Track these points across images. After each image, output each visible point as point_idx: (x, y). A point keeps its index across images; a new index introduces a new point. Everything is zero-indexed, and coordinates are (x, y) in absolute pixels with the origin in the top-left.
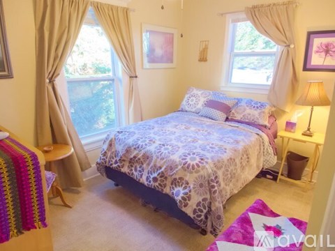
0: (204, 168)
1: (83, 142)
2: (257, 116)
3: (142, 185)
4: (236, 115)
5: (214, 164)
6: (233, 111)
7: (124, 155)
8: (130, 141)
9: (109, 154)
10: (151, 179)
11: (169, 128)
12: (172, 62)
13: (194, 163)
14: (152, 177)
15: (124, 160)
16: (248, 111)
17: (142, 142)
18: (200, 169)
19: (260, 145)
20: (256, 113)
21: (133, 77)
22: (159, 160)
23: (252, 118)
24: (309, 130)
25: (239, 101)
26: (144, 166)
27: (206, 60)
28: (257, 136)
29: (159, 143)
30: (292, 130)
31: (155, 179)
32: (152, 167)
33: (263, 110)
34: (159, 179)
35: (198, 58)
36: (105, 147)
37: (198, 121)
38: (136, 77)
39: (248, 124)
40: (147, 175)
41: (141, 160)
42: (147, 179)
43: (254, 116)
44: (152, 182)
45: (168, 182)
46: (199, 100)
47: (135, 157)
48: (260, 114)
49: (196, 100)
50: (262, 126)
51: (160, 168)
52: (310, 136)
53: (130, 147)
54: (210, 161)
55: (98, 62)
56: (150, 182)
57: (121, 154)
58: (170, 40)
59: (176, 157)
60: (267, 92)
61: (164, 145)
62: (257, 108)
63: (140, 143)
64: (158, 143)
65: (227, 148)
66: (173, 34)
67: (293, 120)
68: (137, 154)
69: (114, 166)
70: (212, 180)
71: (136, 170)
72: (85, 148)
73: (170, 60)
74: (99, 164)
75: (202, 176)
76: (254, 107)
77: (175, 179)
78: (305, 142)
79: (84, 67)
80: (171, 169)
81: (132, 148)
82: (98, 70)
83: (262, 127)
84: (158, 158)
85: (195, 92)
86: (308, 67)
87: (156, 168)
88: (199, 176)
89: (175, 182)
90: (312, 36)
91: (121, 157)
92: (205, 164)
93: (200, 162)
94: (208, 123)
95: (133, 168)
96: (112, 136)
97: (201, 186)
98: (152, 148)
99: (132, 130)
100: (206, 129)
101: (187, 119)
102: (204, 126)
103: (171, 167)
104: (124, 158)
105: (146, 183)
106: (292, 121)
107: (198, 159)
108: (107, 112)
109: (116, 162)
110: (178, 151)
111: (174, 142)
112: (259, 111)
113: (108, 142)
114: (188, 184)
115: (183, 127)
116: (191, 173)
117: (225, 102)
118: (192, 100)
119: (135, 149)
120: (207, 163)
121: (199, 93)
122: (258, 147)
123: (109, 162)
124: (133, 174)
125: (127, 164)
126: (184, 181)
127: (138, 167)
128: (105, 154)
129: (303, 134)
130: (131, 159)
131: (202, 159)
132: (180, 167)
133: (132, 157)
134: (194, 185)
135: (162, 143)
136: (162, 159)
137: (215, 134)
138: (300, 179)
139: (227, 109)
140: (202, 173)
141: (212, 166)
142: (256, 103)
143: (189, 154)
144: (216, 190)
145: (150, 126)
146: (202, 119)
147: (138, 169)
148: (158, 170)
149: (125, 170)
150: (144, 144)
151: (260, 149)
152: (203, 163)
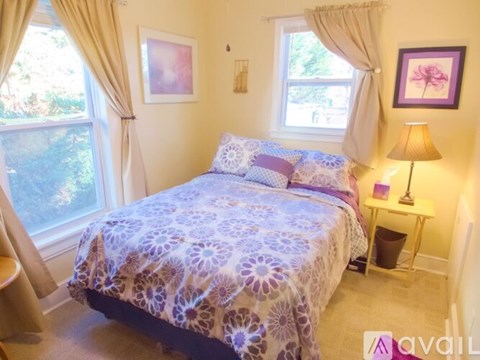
0: (284, 287)
1: (38, 244)
2: (334, 177)
3: (165, 323)
4: (301, 177)
5: (299, 275)
6: (297, 171)
7: (124, 268)
8: (135, 241)
9: (93, 267)
10: (183, 314)
11: (202, 206)
12: (191, 93)
13: (266, 278)
14: (184, 309)
15: (124, 278)
16: (320, 170)
17: (158, 241)
18: (278, 289)
19: (346, 225)
20: (332, 173)
21: (127, 118)
22: (196, 277)
23: (327, 181)
24: (408, 195)
25: (304, 155)
26: (167, 287)
27: (245, 91)
28: (341, 212)
29: (192, 240)
30: (384, 197)
31: (191, 314)
32: (183, 290)
33: (342, 168)
34: (200, 312)
35: (231, 87)
36: (84, 253)
37: (246, 190)
38: (133, 118)
39: (323, 190)
40: (173, 305)
41: (160, 276)
42: (175, 312)
43: (329, 177)
44: (185, 319)
45: (218, 318)
46: (243, 155)
47: (146, 272)
48: (338, 174)
49: (237, 154)
50: (342, 192)
51: (201, 292)
52: (411, 204)
53: (134, 253)
54: (291, 271)
55: (56, 91)
56: (181, 318)
57: (116, 266)
58: (186, 57)
59: (230, 270)
60: (342, 140)
61: (202, 245)
62: (333, 165)
63: (154, 243)
64: (190, 240)
65: (309, 239)
66: (190, 47)
67: (385, 181)
68: (152, 266)
69: (105, 289)
70: (300, 309)
71: (149, 295)
72: (43, 255)
73: (189, 90)
74: (74, 286)
75: (282, 303)
76: (328, 164)
77: (232, 313)
78: (405, 214)
79: (32, 100)
80: (224, 293)
81: (141, 255)
82: (57, 104)
83: (344, 195)
84: (194, 272)
85: (234, 141)
86: (400, 102)
87: (191, 292)
88: (277, 304)
89: (231, 318)
90: (405, 55)
91: (118, 273)
92: (285, 279)
93: (275, 276)
94: (262, 193)
95: (144, 293)
96: (96, 233)
97: (283, 321)
98: (180, 253)
99: (134, 217)
100: (262, 204)
101: (228, 187)
102: (257, 197)
103: (222, 289)
104: (123, 274)
105: (172, 320)
106: (382, 183)
107: (271, 271)
108: (76, 173)
109: (108, 282)
110: (229, 255)
111: (218, 237)
112: (335, 170)
113: (88, 243)
114: (258, 320)
115: (226, 203)
116: (263, 299)
117: (284, 158)
118: (231, 155)
119: (146, 256)
120: (287, 275)
121: (241, 143)
122: (344, 229)
123: (94, 281)
124: (143, 303)
125: (131, 284)
126: (250, 315)
127: (154, 289)
128: (84, 266)
129: (400, 202)
130: (139, 275)
131: (278, 270)
132: (240, 289)
133: (140, 270)
134: (271, 321)
135: (198, 241)
136: (204, 274)
137: (279, 212)
138: (394, 267)
139: (287, 169)
140: (282, 297)
141: (296, 279)
142: (329, 158)
143: (253, 261)
144: (309, 326)
145: (166, 205)
146: (252, 185)
147: (155, 294)
148: (195, 296)
149: (128, 295)
150: (163, 245)
151: (347, 231)
152: (281, 278)
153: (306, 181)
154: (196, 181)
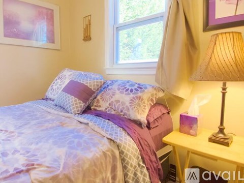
2: (128, 104)
16: (118, 96)
20: (127, 99)
23: (121, 108)
27: (90, 39)
30: (192, 132)
33: (140, 94)
43: (123, 103)
46: (64, 83)
48: (132, 100)
49: (61, 82)
52: (225, 143)
60: (154, 72)
66: (52, 10)
76: (127, 89)
85: (65, 72)
86: (211, 24)
106: (190, 115)
112: (132, 95)
117: (84, 83)
129: (211, 140)
142: (133, 85)
153: (103, 106)
154: (27, 104)
